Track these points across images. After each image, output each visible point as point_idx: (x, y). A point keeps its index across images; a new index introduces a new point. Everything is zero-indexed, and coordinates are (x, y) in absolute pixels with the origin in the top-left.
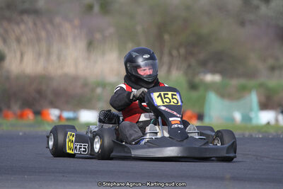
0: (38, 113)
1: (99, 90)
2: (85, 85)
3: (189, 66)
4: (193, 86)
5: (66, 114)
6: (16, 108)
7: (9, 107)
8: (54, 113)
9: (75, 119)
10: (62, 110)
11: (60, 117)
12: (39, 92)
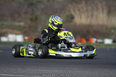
0: (88, 40)
1: (113, 31)
2: (107, 28)
5: (99, 41)
6: (78, 38)
8: (94, 40)
9: (103, 43)
10: (97, 39)
11: (96, 42)
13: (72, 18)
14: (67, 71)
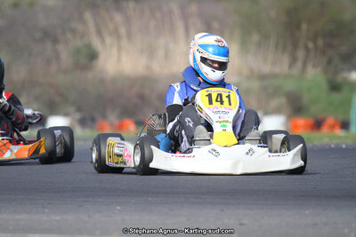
0: (140, 123)
3: (330, 62)
4: (335, 87)
6: (113, 118)
7: (104, 117)
12: (141, 97)
13: (93, 56)
14: (89, 217)
